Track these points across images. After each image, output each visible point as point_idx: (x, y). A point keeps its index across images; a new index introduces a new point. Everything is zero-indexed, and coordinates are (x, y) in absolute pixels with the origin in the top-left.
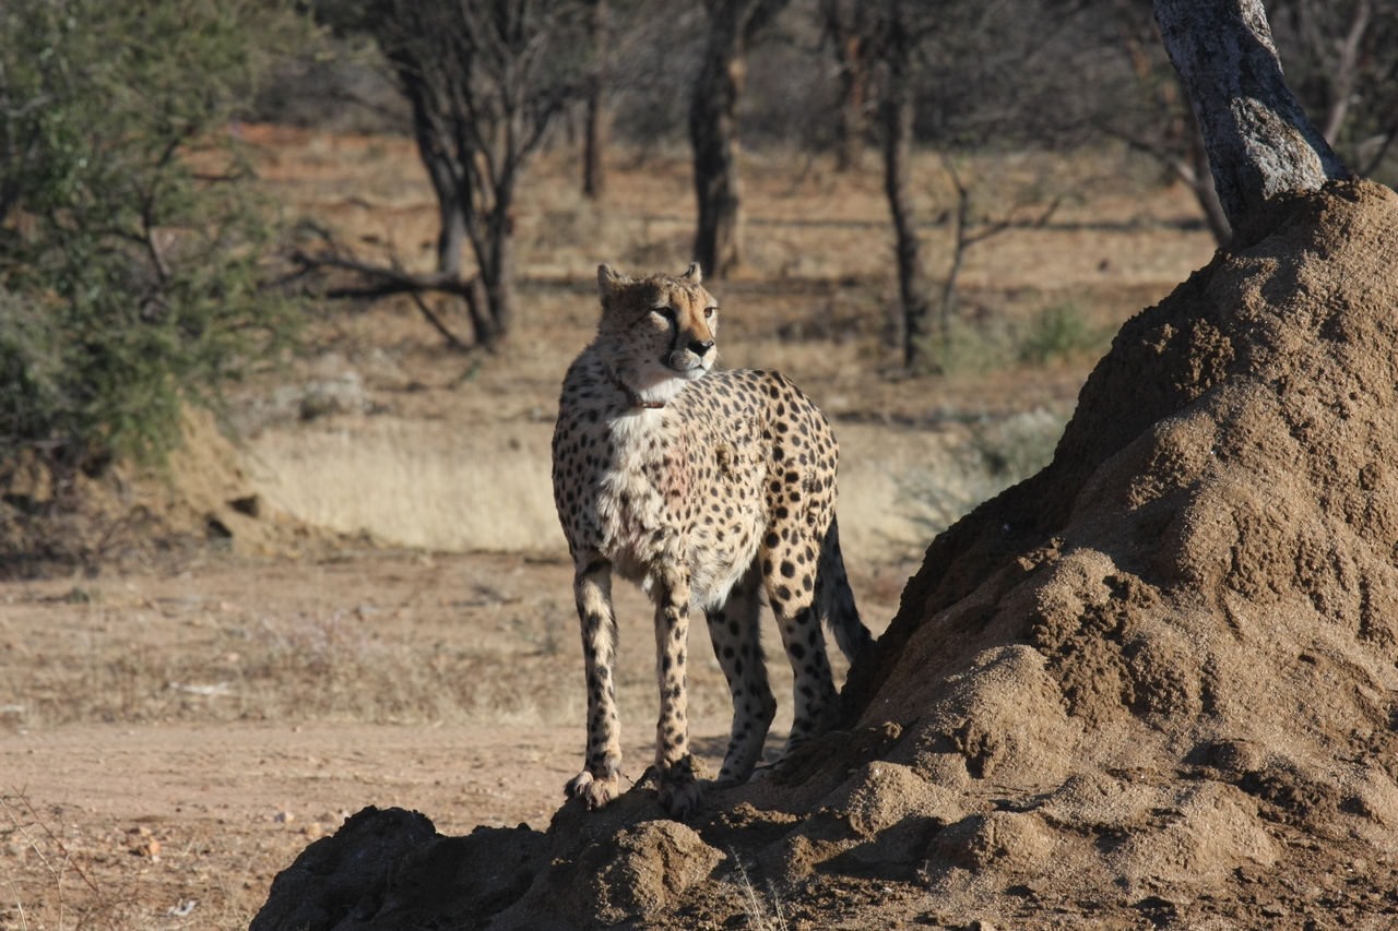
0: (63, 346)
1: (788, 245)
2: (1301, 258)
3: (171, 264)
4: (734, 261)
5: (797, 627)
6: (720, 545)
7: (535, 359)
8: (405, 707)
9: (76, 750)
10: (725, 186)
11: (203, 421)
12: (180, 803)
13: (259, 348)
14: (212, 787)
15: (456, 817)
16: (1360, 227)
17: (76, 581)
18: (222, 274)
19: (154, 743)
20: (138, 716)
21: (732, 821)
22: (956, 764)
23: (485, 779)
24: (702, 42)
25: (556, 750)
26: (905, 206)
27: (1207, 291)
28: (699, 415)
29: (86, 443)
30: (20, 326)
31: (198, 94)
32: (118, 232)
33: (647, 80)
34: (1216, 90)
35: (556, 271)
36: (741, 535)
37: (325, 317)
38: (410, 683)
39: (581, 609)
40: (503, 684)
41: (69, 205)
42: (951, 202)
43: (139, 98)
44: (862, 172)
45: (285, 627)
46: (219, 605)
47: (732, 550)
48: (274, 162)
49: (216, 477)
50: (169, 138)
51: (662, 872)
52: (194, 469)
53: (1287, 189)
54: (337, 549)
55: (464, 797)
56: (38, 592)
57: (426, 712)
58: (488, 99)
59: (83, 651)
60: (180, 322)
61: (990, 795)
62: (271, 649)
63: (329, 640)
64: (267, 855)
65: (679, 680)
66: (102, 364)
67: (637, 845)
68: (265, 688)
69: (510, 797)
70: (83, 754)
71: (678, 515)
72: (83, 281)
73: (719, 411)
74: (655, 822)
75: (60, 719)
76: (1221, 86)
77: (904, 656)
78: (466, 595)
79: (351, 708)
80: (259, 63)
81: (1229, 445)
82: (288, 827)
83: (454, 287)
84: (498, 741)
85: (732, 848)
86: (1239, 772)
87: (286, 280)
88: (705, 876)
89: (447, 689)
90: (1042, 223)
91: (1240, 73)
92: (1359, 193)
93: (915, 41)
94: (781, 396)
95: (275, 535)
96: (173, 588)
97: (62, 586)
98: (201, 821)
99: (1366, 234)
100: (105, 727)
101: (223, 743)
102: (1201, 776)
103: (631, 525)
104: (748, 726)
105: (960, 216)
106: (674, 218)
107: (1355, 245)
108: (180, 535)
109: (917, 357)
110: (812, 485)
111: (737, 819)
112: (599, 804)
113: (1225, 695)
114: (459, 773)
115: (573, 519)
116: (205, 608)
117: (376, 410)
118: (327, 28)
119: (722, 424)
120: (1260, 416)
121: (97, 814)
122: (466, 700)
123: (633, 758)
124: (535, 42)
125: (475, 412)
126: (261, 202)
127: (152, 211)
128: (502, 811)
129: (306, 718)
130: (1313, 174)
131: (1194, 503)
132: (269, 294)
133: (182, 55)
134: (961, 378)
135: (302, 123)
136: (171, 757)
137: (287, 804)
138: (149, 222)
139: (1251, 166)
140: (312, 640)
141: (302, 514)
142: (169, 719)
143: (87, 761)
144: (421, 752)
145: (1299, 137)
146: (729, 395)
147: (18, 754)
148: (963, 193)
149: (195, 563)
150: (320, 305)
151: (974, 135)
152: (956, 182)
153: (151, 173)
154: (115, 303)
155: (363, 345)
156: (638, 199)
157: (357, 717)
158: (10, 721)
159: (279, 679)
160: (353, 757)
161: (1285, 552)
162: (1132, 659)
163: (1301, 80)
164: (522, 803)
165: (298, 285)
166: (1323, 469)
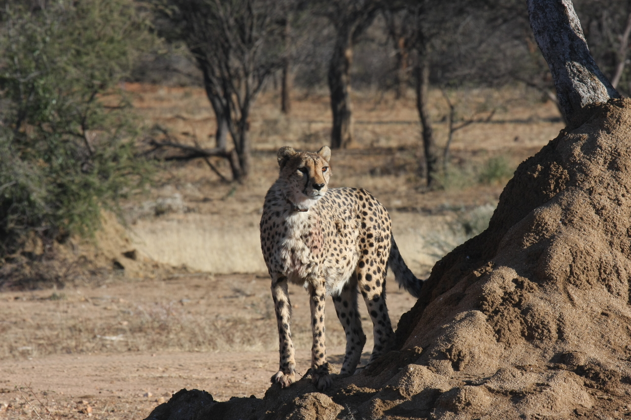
0: (47, 185)
1: (374, 133)
2: (599, 134)
3: (95, 147)
4: (349, 140)
5: (374, 303)
6: (337, 266)
7: (260, 186)
8: (202, 344)
9: (54, 367)
10: (345, 106)
11: (110, 217)
12: (101, 389)
13: (135, 184)
14: (115, 382)
15: (225, 393)
16: (625, 119)
17: (55, 290)
18: (118, 151)
19: (89, 362)
20: (82, 351)
21: (347, 392)
22: (447, 365)
23: (238, 376)
24: (333, 42)
25: (270, 362)
26: (425, 114)
27: (556, 149)
28: (327, 207)
29: (58, 228)
30: (27, 176)
31: (105, 70)
32: (70, 132)
33: (309, 59)
34: (559, 58)
35: (269, 146)
36: (347, 261)
37: (165, 169)
38: (204, 333)
39: (275, 299)
40: (247, 333)
41: (48, 121)
42: (446, 112)
43: (78, 72)
44: (407, 99)
45: (148, 309)
46: (119, 299)
47: (343, 268)
48: (141, 99)
49: (117, 242)
50: (93, 90)
51: (315, 416)
52: (107, 239)
53: (591, 102)
54: (171, 274)
55: (229, 384)
56: (37, 295)
57: (212, 346)
58: (237, 70)
59: (58, 322)
60: (99, 173)
61: (463, 378)
62: (142, 319)
63: (168, 314)
64: (140, 412)
65: (321, 329)
66: (64, 192)
67: (304, 404)
68: (140, 337)
69: (250, 384)
70: (57, 368)
71: (317, 256)
72: (55, 155)
73: (336, 205)
74: (312, 394)
75: (47, 352)
76: (561, 57)
77: (423, 317)
78: (230, 293)
79: (178, 345)
80: (133, 56)
81: (567, 218)
82: (149, 399)
83: (223, 154)
84: (244, 358)
85: (347, 405)
86: (575, 366)
87: (146, 153)
88: (335, 417)
89: (221, 335)
90: (488, 120)
91: (569, 51)
92: (624, 104)
93: (429, 39)
94: (364, 199)
95: (144, 268)
96: (99, 292)
97: (48, 293)
98: (110, 397)
99: (628, 122)
100: (67, 356)
101: (120, 362)
102: (558, 368)
103: (296, 262)
104: (353, 348)
105: (450, 118)
106: (322, 122)
107: (623, 127)
108: (101, 268)
109: (433, 182)
110: (379, 239)
111: (349, 391)
112: (287, 385)
113: (568, 331)
114: (226, 373)
115: (270, 259)
116: (113, 301)
117: (189, 210)
118: (163, 39)
119: (338, 211)
120: (581, 205)
121: (64, 395)
122: (230, 341)
123: (305, 365)
124: (258, 43)
125: (233, 210)
126: (135, 118)
127: (86, 123)
128: (246, 390)
129: (157, 350)
130: (603, 96)
131: (552, 245)
132: (139, 159)
133: (98, 52)
134: (452, 191)
135: (154, 82)
136: (97, 369)
137: (149, 389)
138: (84, 128)
139: (575, 93)
140: (160, 314)
141: (156, 258)
142: (96, 352)
143: (58, 371)
144: (209, 364)
145: (597, 79)
146: (340, 198)
147: (28, 369)
148: (452, 107)
149: (108, 281)
150: (162, 164)
151: (456, 81)
152: (449, 102)
153: (85, 106)
154: (70, 165)
155: (182, 181)
156: (306, 113)
157: (181, 349)
158: (25, 354)
159: (146, 332)
160: (178, 367)
161: (594, 266)
162: (526, 316)
163: (603, 54)
164: (255, 386)
165: (152, 155)
166: (610, 229)
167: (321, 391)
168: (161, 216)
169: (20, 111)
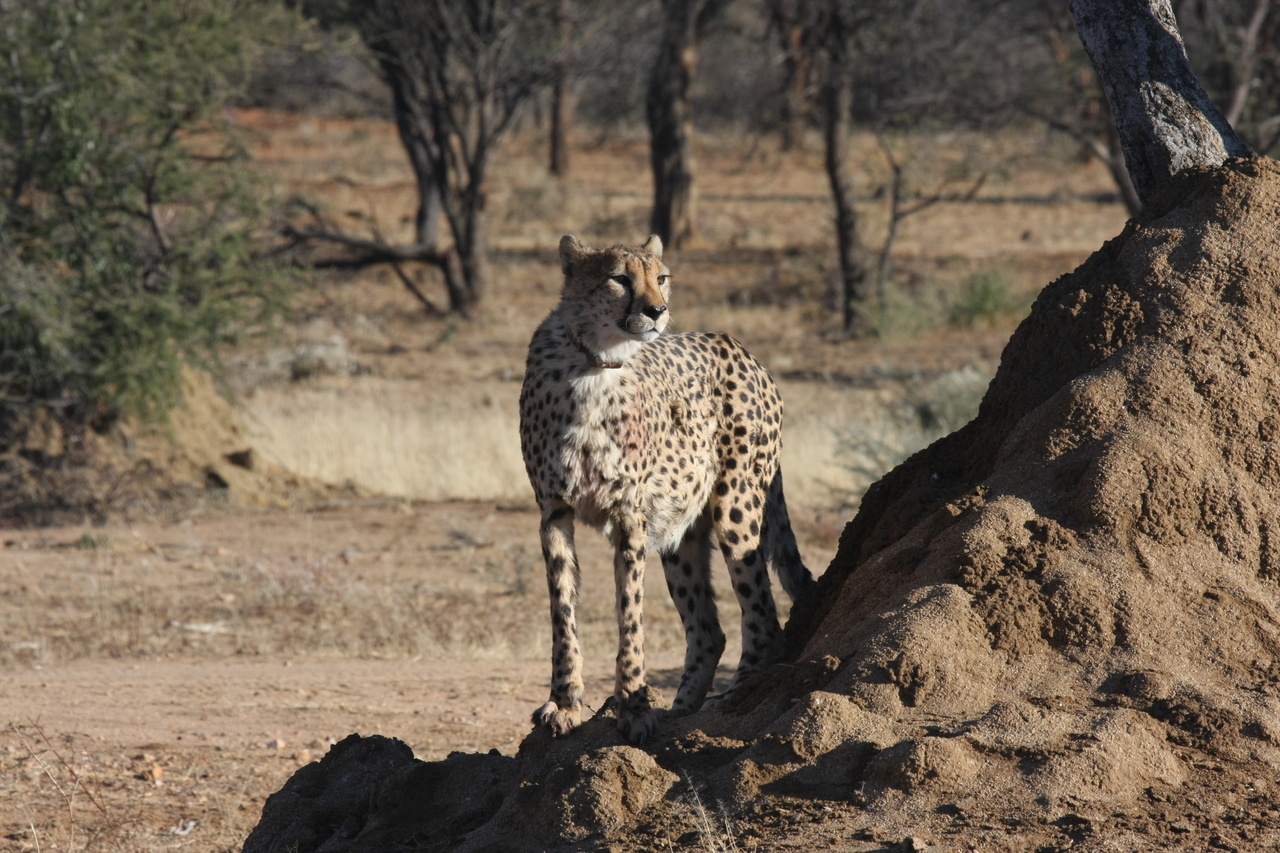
0: (73, 313)
1: (737, 218)
2: (1205, 229)
3: (172, 238)
4: (687, 232)
5: (745, 568)
6: (674, 493)
7: (505, 323)
8: (386, 643)
9: (85, 684)
10: (679, 164)
11: (202, 381)
12: (181, 732)
13: (252, 315)
14: (210, 717)
15: (434, 744)
16: (1259, 199)
17: (86, 529)
18: (219, 247)
19: (156, 676)
20: (142, 652)
21: (685, 746)
22: (890, 694)
23: (459, 709)
24: (657, 33)
25: (525, 682)
26: (843, 182)
27: (1118, 260)
28: (655, 373)
29: (94, 402)
30: (34, 295)
31: (196, 81)
32: (123, 208)
33: (608, 67)
34: (1126, 75)
35: (524, 242)
36: (693, 484)
37: (313, 285)
38: (391, 620)
39: (546, 553)
40: (476, 622)
41: (79, 184)
42: (886, 178)
43: (141, 86)
44: (805, 151)
45: (277, 570)
46: (216, 549)
47: (685, 497)
48: (266, 143)
49: (214, 433)
50: (169, 122)
51: (621, 793)
52: (194, 426)
53: (1191, 165)
54: (324, 499)
55: (441, 726)
56: (51, 538)
57: (406, 647)
58: (461, 87)
59: (93, 593)
60: (180, 291)
61: (921, 721)
62: (265, 590)
63: (317, 581)
64: (261, 779)
65: (637, 618)
66: (109, 330)
67: (598, 769)
68: (259, 626)
69: (483, 725)
70: (92, 687)
71: (635, 466)
72: (91, 254)
73: (673, 370)
74: (615, 748)
75: (71, 655)
76: (1131, 71)
77: (842, 595)
78: (444, 541)
79: (337, 644)
80: (252, 54)
81: (1139, 401)
82: (279, 753)
83: (430, 258)
84: (472, 674)
85: (685, 771)
86: (1149, 700)
87: (276, 252)
88: (660, 797)
89: (425, 627)
90: (969, 198)
91: (1148, 59)
92: (1257, 169)
93: (853, 30)
94: (731, 356)
95: (268, 486)
96: (175, 535)
97: (73, 533)
98: (200, 748)
99: (1264, 206)
100: (112, 662)
101: (220, 677)
102: (1114, 704)
103: (592, 475)
104: (699, 659)
105: (894, 191)
106: (632, 194)
107: (1254, 216)
108: (181, 486)
109: (856, 321)
110: (758, 438)
111: (689, 744)
112: (564, 731)
113: (1136, 630)
114: (436, 703)
115: (539, 470)
116: (204, 553)
117: (358, 371)
118: (314, 21)
119: (676, 382)
120: (1168, 374)
121: (105, 742)
122: (443, 637)
123: (595, 690)
124: (504, 33)
125: (450, 372)
126: (254, 181)
127: (154, 189)
128: (475, 738)
129: (296, 654)
130: (1215, 152)
131: (1107, 453)
132: (261, 265)
133: (181, 46)
134: (895, 340)
135: (292, 108)
136: (173, 690)
137: (279, 732)
138: (151, 200)
139: (1158, 145)
140: (301, 582)
141: (293, 466)
142: (171, 655)
143: (95, 693)
144: (402, 684)
145: (1202, 118)
146: (682, 356)
147: (32, 688)
148: (897, 170)
149: (194, 512)
150: (308, 275)
151: (906, 116)
152: (891, 159)
153: (153, 154)
154: (121, 273)
155: (348, 312)
156: (599, 176)
157: (343, 652)
158: (26, 657)
159: (272, 618)
160: (339, 689)
161: (1191, 498)
162: (1051, 597)
163: (1205, 66)
164: (494, 730)
165: (288, 257)
166: (1225, 422)
167: (635, 744)
168: (303, 382)
169: (20, 163)
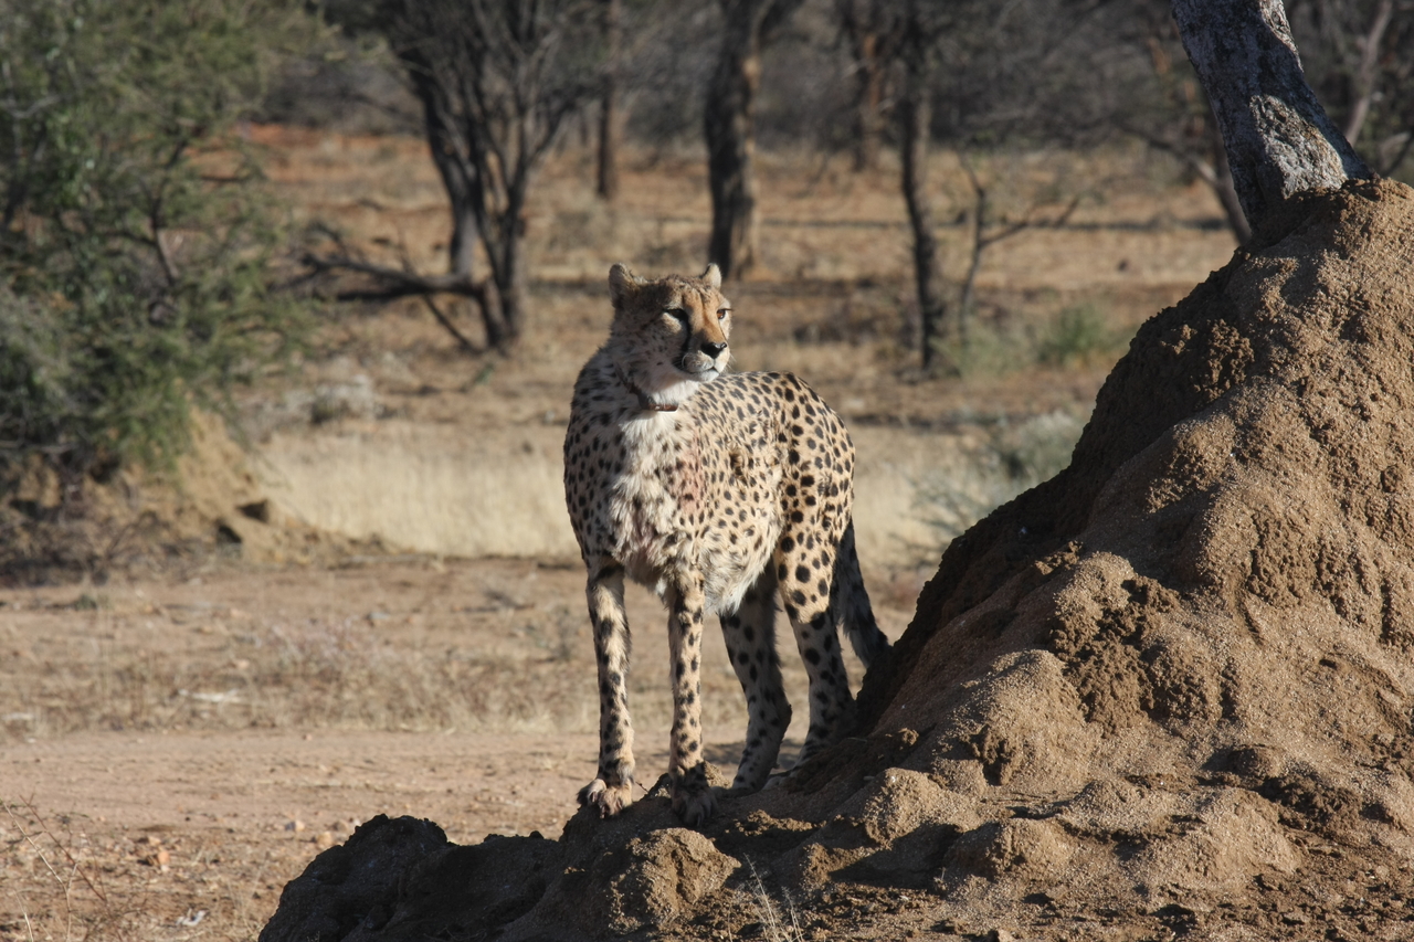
0: (71, 350)
1: (804, 246)
2: (1322, 258)
3: (180, 267)
4: (749, 262)
5: (812, 632)
6: (733, 548)
7: (548, 362)
8: (416, 714)
9: (84, 759)
10: (740, 186)
11: (212, 425)
12: (190, 812)
13: (269, 351)
14: (222, 796)
15: (468, 826)
16: (1381, 226)
17: (85, 587)
18: (232, 277)
19: (162, 751)
20: (146, 724)
21: (747, 829)
22: (973, 771)
23: (497, 787)
24: (716, 41)
25: (570, 757)
26: (922, 206)
27: (1226, 292)
28: (713, 418)
29: (94, 447)
30: (27, 330)
31: (206, 94)
32: (126, 234)
33: (661, 79)
34: (1235, 88)
35: (569, 272)
36: (755, 538)
37: (336, 319)
38: (422, 690)
39: (594, 615)
40: (516, 691)
41: (77, 207)
42: (968, 201)
43: (146, 99)
44: (879, 171)
45: (296, 633)
46: (228, 610)
47: (746, 553)
48: (284, 163)
49: (226, 482)
50: (177, 139)
51: (676, 880)
52: (203, 474)
53: (1306, 188)
54: (347, 555)
55: (477, 806)
56: (46, 598)
57: (438, 719)
58: (499, 100)
59: (91, 658)
60: (189, 325)
61: (1008, 802)
62: (282, 656)
63: (340, 646)
64: (277, 864)
65: (693, 687)
66: (111, 368)
67: (651, 853)
68: (275, 695)
69: (523, 805)
70: (91, 762)
71: (691, 519)
72: (90, 284)
73: (733, 414)
74: (669, 830)
75: (68, 727)
76: (1240, 84)
77: (920, 662)
78: (480, 601)
79: (362, 716)
80: (269, 63)
81: (1248, 449)
82: (298, 836)
83: (465, 289)
84: (511, 748)
85: (747, 856)
86: (1259, 778)
87: (295, 282)
88: (720, 885)
89: (460, 696)
90: (1061, 223)
91: (1259, 70)
92: (1379, 192)
93: (932, 39)
94: (797, 398)
95: (285, 540)
96: (182, 594)
97: (70, 593)
98: (210, 830)
99: (1387, 233)
100: (114, 735)
101: (233, 751)
102: (1221, 782)
103: (643, 529)
104: (762, 733)
105: (978, 216)
106: (688, 219)
107: (1376, 244)
108: (189, 540)
109: (935, 359)
110: (827, 488)
111: (752, 827)
112: (612, 812)
113: (1245, 700)
114: (471, 781)
115: (585, 524)
116: (215, 615)
117: (387, 414)
118: (337, 28)
119: (736, 427)
120: (1280, 418)
121: (106, 823)
122: (479, 707)
123: (647, 766)
124: (547, 41)
125: (487, 415)
126: (271, 204)
127: (160, 213)
128: (515, 819)
129: (316, 726)
130: (1333, 173)
131: (1214, 506)
132: (278, 296)
133: (190, 55)
134: (978, 380)
135: (312, 124)
136: (180, 766)
137: (298, 813)
138: (157, 224)
139: (1270, 165)
140: (323, 647)
141: (313, 519)
142: (178, 727)
143: (94, 770)
144: (433, 759)
145: (1319, 135)
146: (743, 398)
147: (25, 763)
148: (981, 192)
149: (204, 570)
150: (331, 308)
151: (991, 134)
152: (974, 181)
153: (159, 174)
154: (123, 306)
155: (374, 348)
156: (651, 199)
157: (369, 724)
158: (18, 730)
159: (289, 686)
160: (364, 765)
161: (1306, 555)
162: (1151, 664)
163: (1321, 78)
164: (535, 811)
165: (308, 288)
166: (1344, 471)
168: (325, 426)
169: (12, 183)
